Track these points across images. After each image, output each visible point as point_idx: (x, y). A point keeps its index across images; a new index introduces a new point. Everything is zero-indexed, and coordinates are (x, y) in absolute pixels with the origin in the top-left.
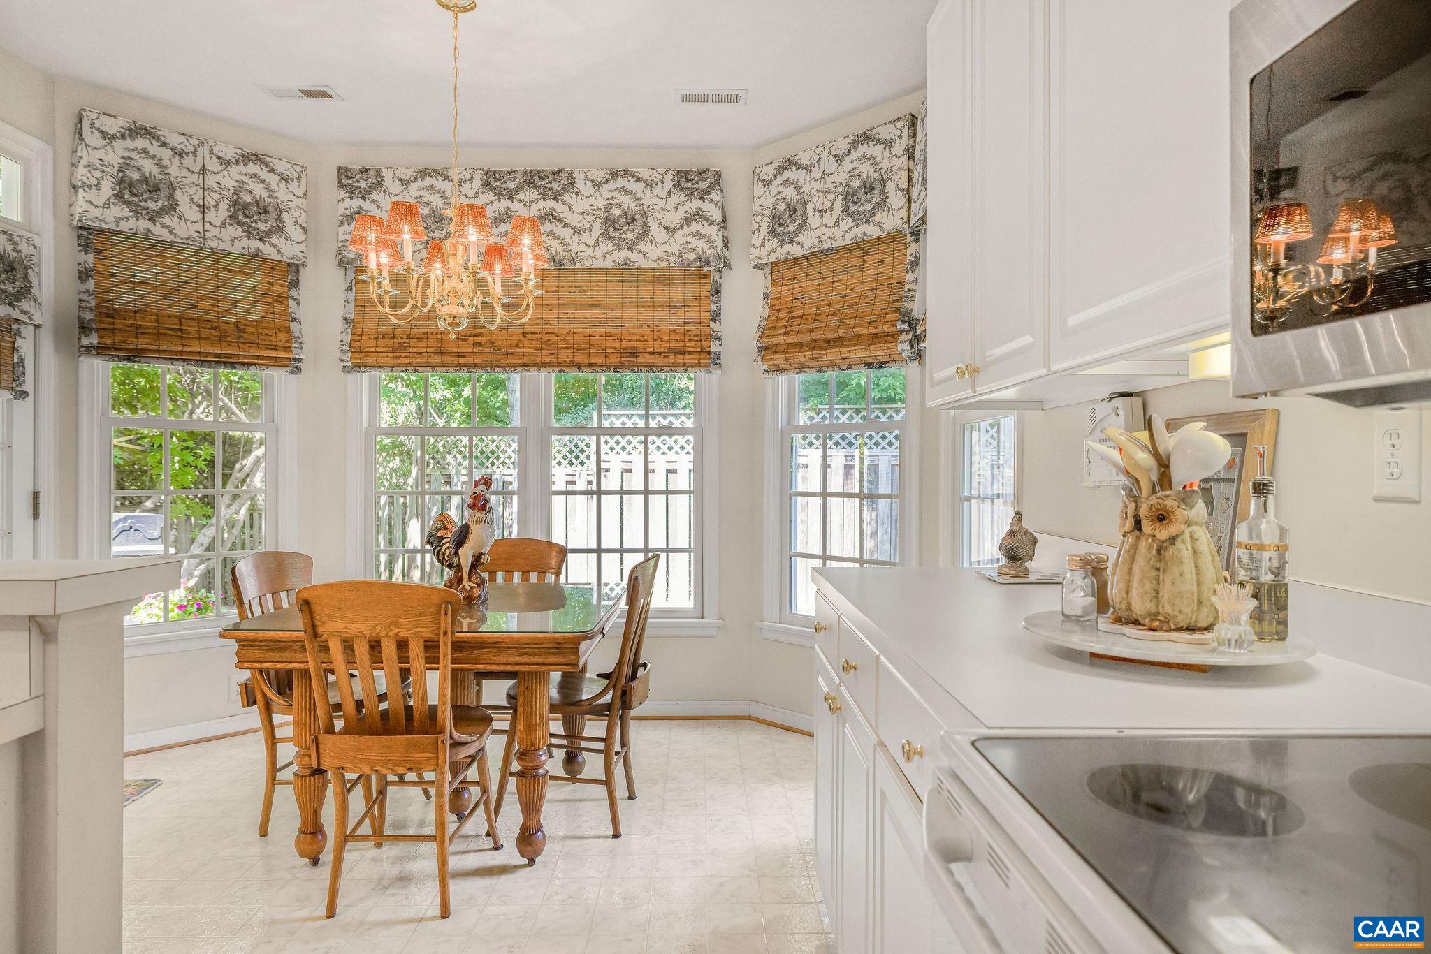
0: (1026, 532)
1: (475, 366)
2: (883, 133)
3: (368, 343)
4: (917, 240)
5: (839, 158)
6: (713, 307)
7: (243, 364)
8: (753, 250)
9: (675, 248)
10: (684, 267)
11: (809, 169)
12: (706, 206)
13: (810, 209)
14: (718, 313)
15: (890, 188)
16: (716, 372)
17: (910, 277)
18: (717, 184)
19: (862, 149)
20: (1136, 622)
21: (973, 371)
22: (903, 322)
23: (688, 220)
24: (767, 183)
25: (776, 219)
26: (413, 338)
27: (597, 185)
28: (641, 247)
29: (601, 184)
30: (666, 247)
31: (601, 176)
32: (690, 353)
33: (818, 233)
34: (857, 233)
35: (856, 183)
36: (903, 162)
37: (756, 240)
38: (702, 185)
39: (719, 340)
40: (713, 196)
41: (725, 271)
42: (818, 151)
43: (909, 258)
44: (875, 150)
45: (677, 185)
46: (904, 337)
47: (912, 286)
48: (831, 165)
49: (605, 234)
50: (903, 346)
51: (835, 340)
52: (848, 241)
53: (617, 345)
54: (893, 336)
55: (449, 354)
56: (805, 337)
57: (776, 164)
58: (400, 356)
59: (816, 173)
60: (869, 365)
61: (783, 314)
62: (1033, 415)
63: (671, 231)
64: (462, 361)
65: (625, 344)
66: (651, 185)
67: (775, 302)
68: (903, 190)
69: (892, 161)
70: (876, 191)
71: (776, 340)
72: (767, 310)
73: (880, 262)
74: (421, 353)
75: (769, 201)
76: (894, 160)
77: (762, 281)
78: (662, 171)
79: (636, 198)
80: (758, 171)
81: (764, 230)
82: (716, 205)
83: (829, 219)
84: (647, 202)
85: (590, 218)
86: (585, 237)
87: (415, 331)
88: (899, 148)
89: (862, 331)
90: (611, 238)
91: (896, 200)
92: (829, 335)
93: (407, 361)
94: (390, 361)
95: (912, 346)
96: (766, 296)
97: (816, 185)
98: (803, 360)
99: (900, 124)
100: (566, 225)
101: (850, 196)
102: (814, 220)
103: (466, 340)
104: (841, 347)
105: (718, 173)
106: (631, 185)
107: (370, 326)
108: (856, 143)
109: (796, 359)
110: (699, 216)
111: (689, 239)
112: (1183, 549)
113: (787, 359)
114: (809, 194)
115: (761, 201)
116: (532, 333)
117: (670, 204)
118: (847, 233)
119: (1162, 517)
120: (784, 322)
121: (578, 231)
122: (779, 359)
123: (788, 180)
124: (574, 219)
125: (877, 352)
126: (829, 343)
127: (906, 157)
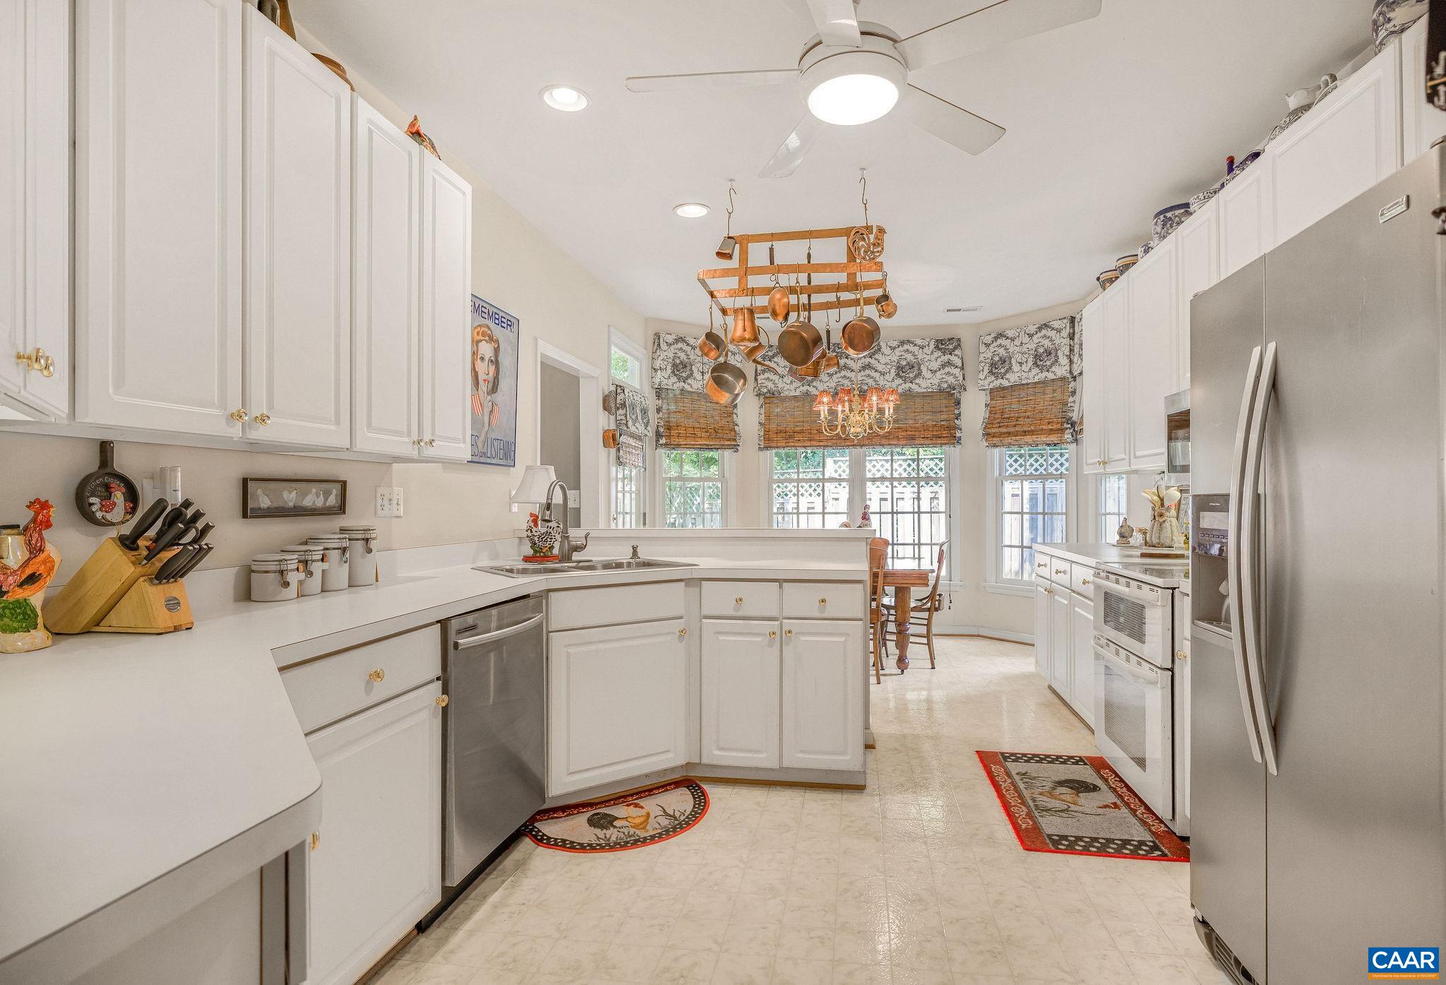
0: (1129, 527)
1: (827, 446)
2: (1056, 324)
3: (772, 435)
4: (1075, 381)
5: (1031, 336)
6: (956, 412)
7: (715, 448)
8: (979, 381)
9: (936, 381)
10: (941, 391)
11: (1013, 340)
12: (953, 358)
13: (1013, 361)
14: (959, 415)
15: (1060, 353)
16: (958, 447)
17: (1071, 399)
18: (958, 346)
19: (1044, 332)
20: (1154, 546)
21: (1105, 463)
22: (1068, 423)
23: (943, 366)
24: (987, 345)
25: (993, 365)
27: (893, 349)
28: (917, 381)
29: (895, 348)
30: (931, 381)
31: (895, 344)
32: (944, 437)
33: (1019, 374)
34: (1042, 376)
35: (1041, 350)
36: (1067, 341)
37: (982, 376)
38: (951, 347)
39: (961, 430)
40: (957, 352)
41: (963, 393)
42: (1018, 330)
43: (1070, 389)
44: (1052, 334)
45: (937, 347)
46: (1068, 431)
47: (1072, 404)
48: (1026, 339)
49: (898, 375)
50: (1068, 436)
51: (1029, 431)
52: (1036, 380)
53: (904, 434)
54: (1062, 430)
55: (814, 440)
56: (1012, 430)
57: (993, 335)
59: (1017, 342)
60: (1049, 445)
61: (998, 416)
62: (1133, 476)
63: (933, 372)
64: (821, 444)
65: (909, 433)
66: (922, 347)
67: (992, 409)
68: (1067, 356)
69: (1062, 341)
70: (1053, 355)
71: (993, 431)
72: (988, 413)
73: (1054, 391)
75: (989, 355)
76: (1062, 340)
77: (983, 398)
78: (928, 340)
79: (914, 355)
80: (982, 338)
81: (986, 371)
82: (958, 357)
83: (1025, 368)
84: (920, 357)
85: (889, 367)
86: (887, 377)
87: (797, 429)
88: (1065, 333)
89: (1044, 427)
90: (901, 377)
91: (1064, 361)
92: (1026, 429)
93: (793, 444)
94: (784, 444)
95: (1073, 436)
96: (987, 405)
97: (1018, 349)
98: (1010, 441)
99: (1065, 321)
100: (876, 371)
101: (1037, 357)
102: (1016, 367)
104: (1032, 435)
105: (959, 340)
106: (911, 348)
107: (773, 427)
108: (1040, 329)
109: (1007, 440)
110: (949, 363)
111: (944, 376)
112: (1167, 525)
113: (1001, 441)
114: (1013, 353)
115: (984, 355)
117: (933, 357)
118: (1035, 376)
119: (1161, 515)
120: (998, 421)
121: (883, 374)
122: (996, 440)
123: (1000, 345)
124: (880, 368)
125: (1053, 438)
126: (1025, 433)
127: (1068, 339)
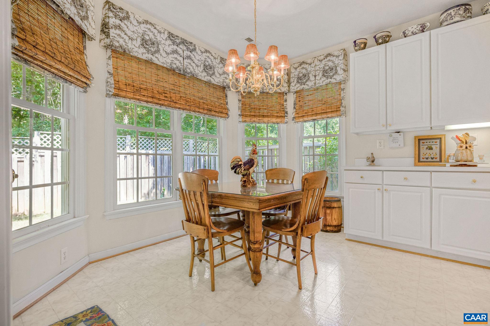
14: (227, 102)
17: (285, 103)
26: (142, 89)
28: (213, 77)
32: (222, 113)
56: (256, 114)
58: (136, 95)
61: (246, 106)
72: (241, 104)
74: (145, 95)
96: (240, 100)
103: (162, 94)
107: (121, 78)
113: (249, 119)
116: (183, 97)
120: (247, 109)
